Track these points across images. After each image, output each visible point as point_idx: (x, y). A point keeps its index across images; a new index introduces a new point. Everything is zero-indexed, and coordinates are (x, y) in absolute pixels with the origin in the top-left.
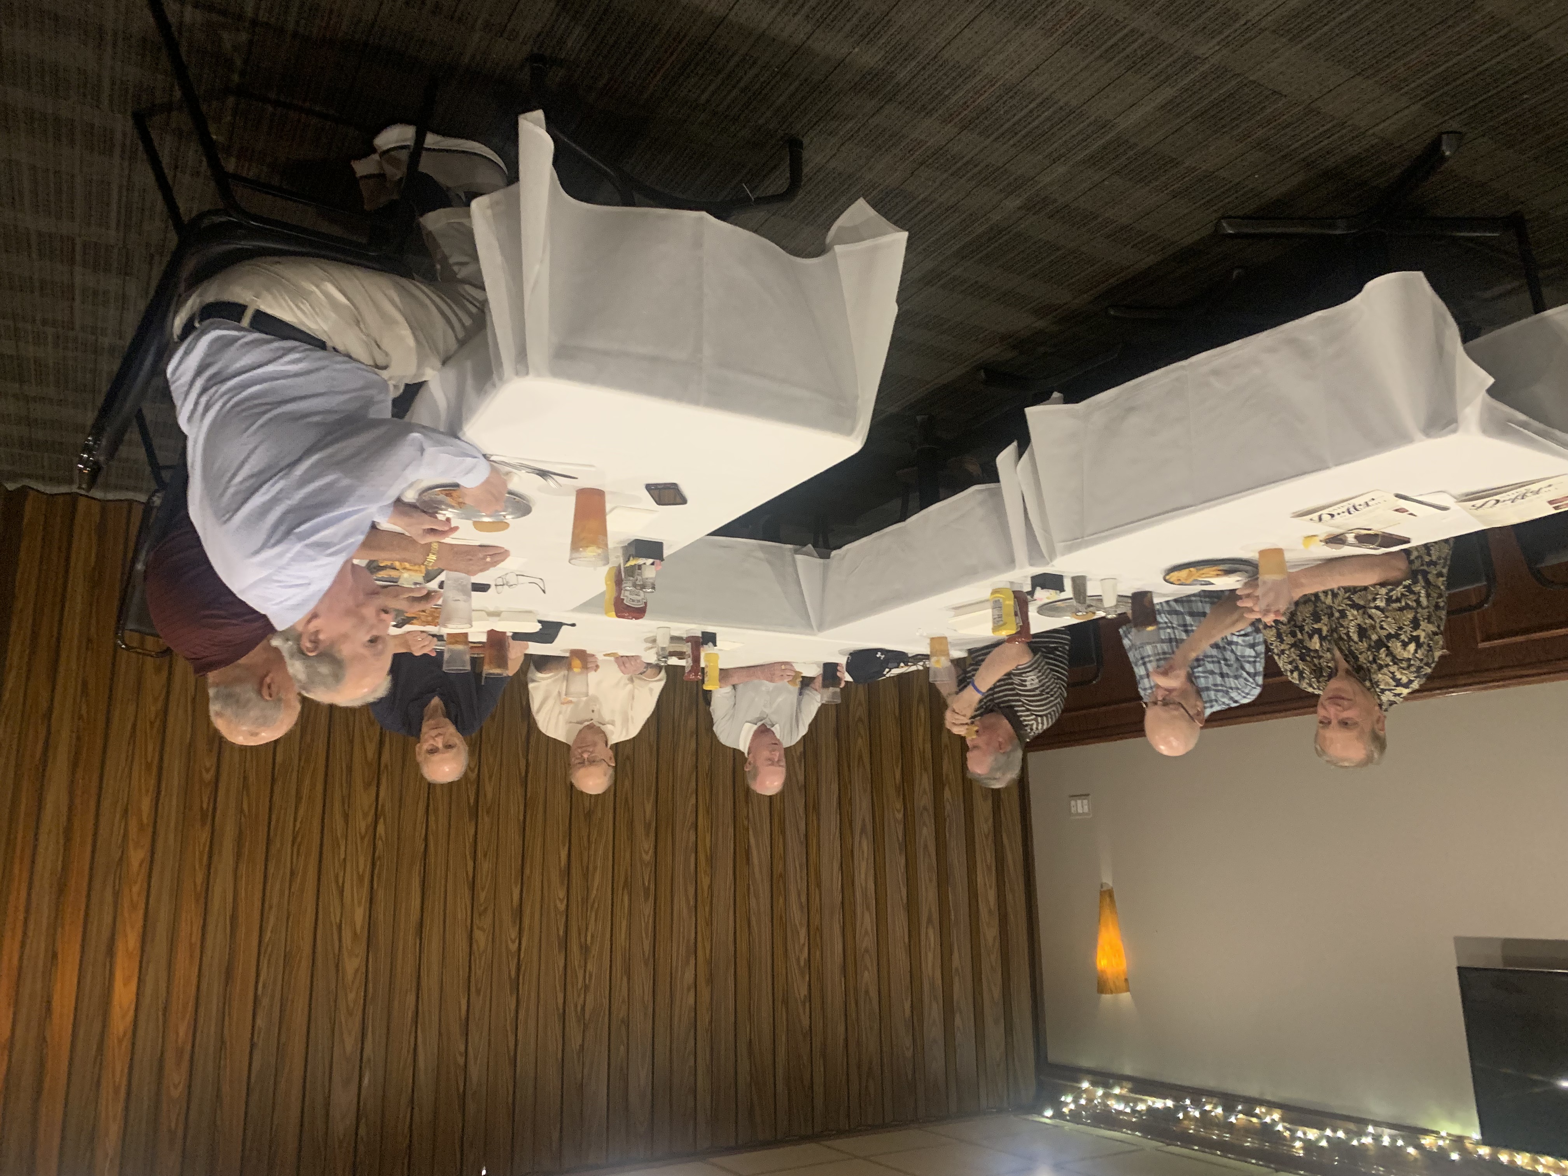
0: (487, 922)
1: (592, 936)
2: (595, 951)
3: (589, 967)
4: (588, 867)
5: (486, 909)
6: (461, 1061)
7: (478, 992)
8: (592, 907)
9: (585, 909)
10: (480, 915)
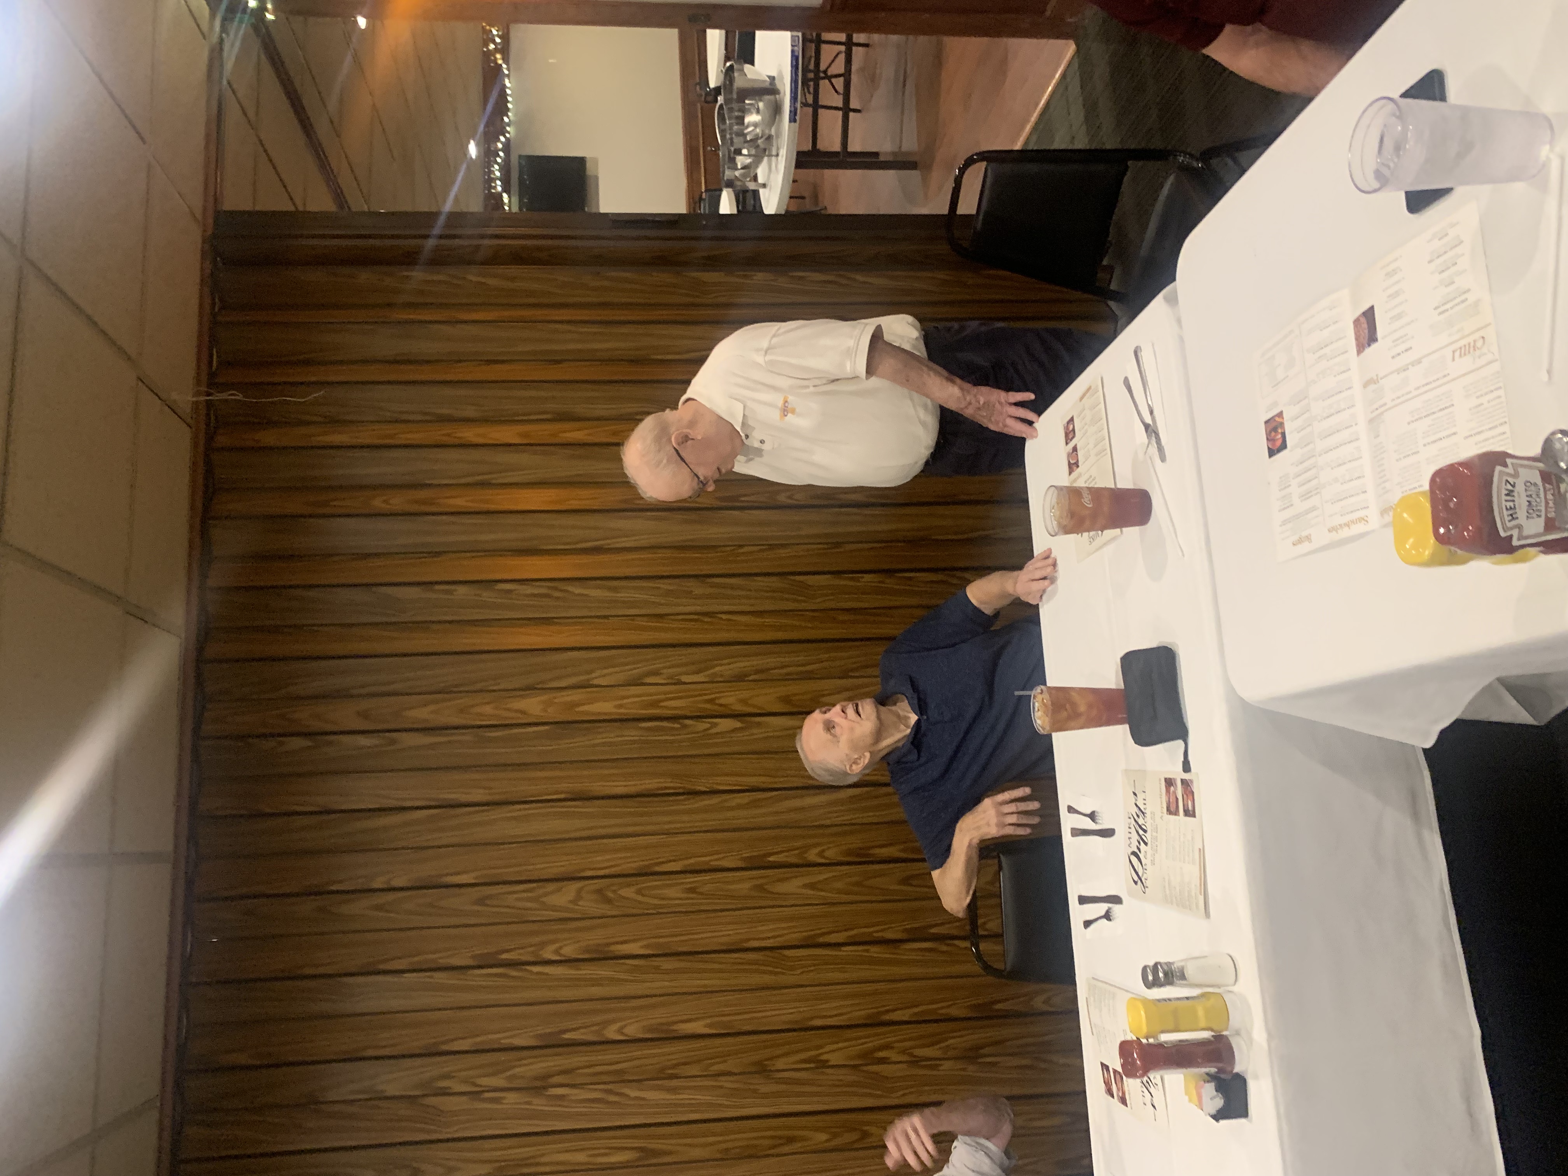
0: (589, 905)
1: (562, 1097)
2: (539, 1104)
3: (511, 1097)
4: (676, 1077)
5: (609, 901)
6: (377, 884)
7: (481, 901)
8: (609, 1092)
9: (605, 1078)
10: (599, 891)
